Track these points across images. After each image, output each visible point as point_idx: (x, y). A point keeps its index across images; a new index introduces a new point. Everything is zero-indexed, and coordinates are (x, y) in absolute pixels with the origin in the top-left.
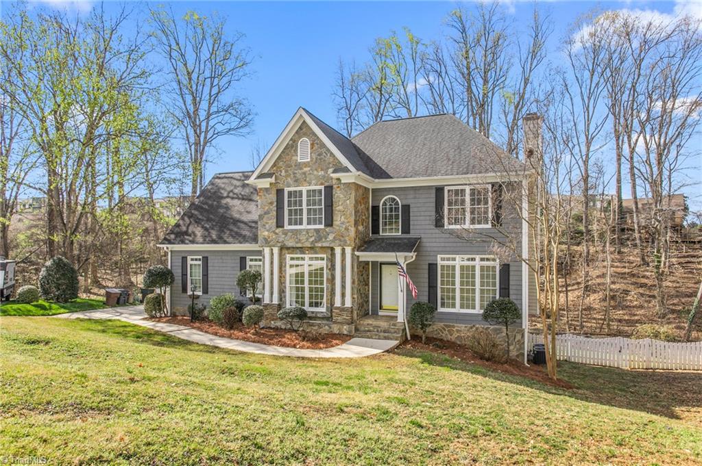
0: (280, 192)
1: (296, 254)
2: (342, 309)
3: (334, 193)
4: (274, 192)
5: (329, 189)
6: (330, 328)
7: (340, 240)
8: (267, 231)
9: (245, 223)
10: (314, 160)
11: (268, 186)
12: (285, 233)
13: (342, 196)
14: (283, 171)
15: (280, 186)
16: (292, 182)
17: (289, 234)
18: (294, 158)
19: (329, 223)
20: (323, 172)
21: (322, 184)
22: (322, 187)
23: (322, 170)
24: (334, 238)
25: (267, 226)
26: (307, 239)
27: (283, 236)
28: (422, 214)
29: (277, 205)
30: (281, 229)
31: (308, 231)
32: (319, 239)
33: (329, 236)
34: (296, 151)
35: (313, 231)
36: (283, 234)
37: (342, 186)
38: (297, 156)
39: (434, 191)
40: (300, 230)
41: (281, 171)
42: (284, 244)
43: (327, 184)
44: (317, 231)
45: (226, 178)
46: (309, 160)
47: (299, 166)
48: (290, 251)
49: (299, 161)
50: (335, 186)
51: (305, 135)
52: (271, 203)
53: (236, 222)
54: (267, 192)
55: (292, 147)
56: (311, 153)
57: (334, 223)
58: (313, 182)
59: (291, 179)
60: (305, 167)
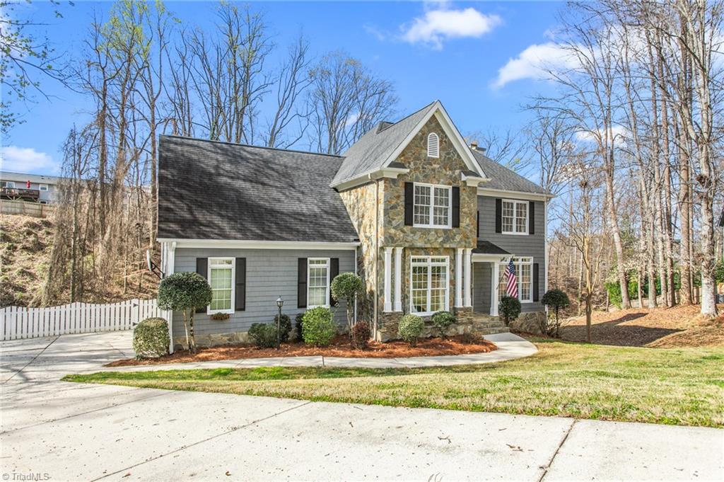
0: (408, 186)
1: (421, 255)
2: (466, 310)
3: (460, 195)
4: (401, 184)
5: (456, 191)
6: (456, 330)
7: (466, 242)
8: (394, 228)
9: (287, 215)
10: (443, 158)
11: (396, 177)
12: (414, 232)
13: (467, 199)
14: (412, 163)
15: (408, 179)
16: (421, 177)
17: (418, 232)
18: (424, 151)
19: (456, 224)
20: (451, 172)
21: (450, 184)
22: (450, 188)
23: (450, 170)
24: (461, 239)
25: (394, 222)
26: (436, 239)
27: (412, 235)
28: (488, 221)
29: (405, 201)
30: (409, 227)
31: (436, 231)
32: (447, 239)
33: (456, 237)
34: (425, 143)
35: (441, 231)
36: (412, 233)
37: (468, 190)
38: (427, 149)
39: (495, 202)
40: (429, 230)
41: (410, 163)
42: (413, 244)
43: (455, 185)
44: (445, 231)
45: (188, 145)
46: (438, 157)
47: (430, 161)
48: (414, 252)
49: (428, 155)
50: (461, 189)
51: (434, 130)
52: (398, 197)
53: (272, 212)
54: (394, 184)
55: (422, 139)
56: (440, 150)
57: (461, 224)
58: (442, 180)
59: (420, 172)
60: (435, 163)
